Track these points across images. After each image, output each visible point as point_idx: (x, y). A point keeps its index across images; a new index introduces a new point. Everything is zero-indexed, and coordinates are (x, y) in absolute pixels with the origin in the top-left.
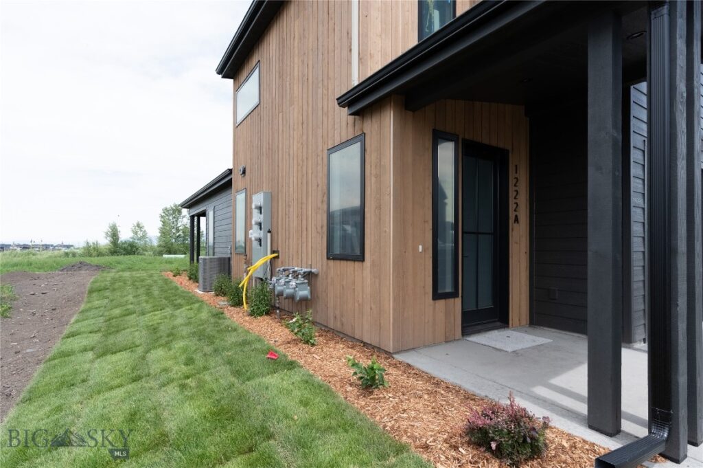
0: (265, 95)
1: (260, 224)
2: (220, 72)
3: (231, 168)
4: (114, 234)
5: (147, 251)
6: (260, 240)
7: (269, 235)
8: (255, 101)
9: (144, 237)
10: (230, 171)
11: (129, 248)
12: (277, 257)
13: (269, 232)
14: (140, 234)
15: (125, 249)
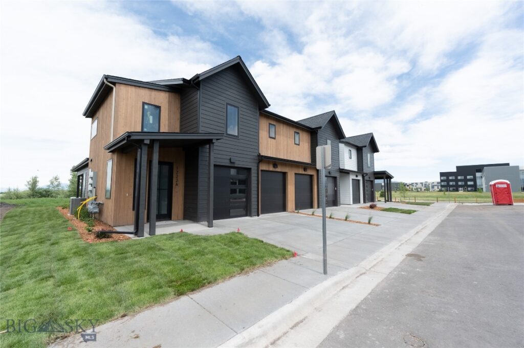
0: (98, 133)
1: (91, 184)
2: (84, 115)
3: (88, 157)
4: (35, 182)
5: (60, 195)
6: (91, 191)
7: (94, 189)
8: (96, 134)
9: (59, 185)
10: (88, 159)
11: (44, 192)
12: (96, 198)
13: (95, 188)
14: (56, 183)
15: (41, 193)
